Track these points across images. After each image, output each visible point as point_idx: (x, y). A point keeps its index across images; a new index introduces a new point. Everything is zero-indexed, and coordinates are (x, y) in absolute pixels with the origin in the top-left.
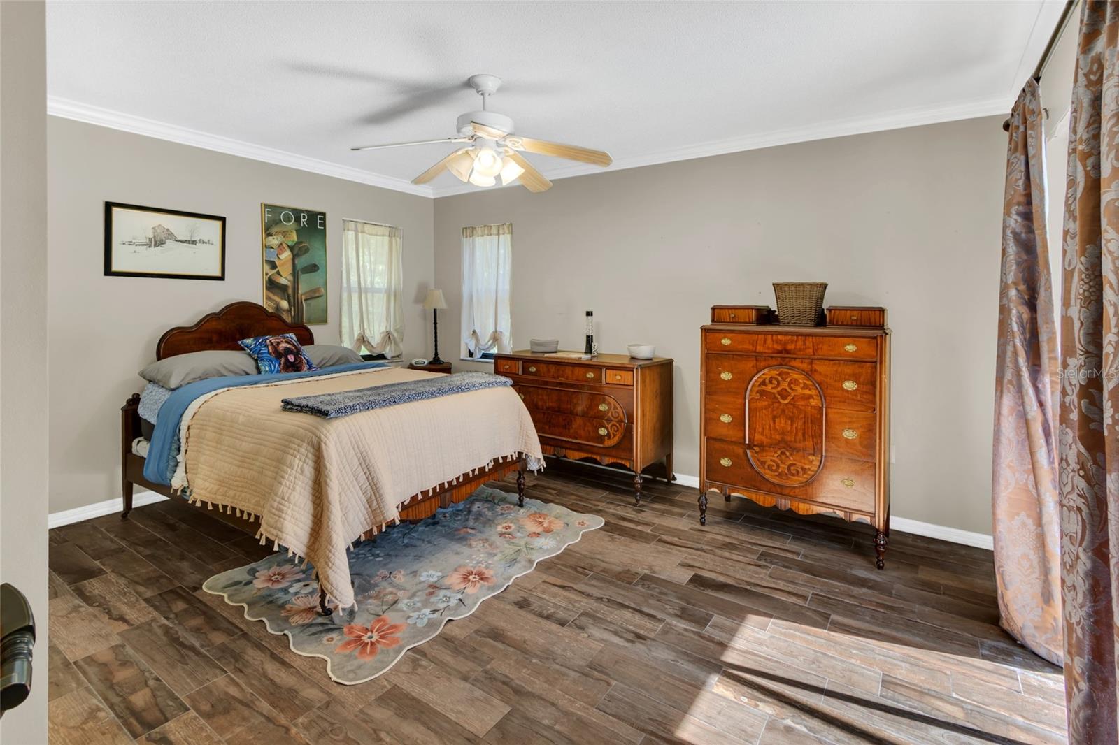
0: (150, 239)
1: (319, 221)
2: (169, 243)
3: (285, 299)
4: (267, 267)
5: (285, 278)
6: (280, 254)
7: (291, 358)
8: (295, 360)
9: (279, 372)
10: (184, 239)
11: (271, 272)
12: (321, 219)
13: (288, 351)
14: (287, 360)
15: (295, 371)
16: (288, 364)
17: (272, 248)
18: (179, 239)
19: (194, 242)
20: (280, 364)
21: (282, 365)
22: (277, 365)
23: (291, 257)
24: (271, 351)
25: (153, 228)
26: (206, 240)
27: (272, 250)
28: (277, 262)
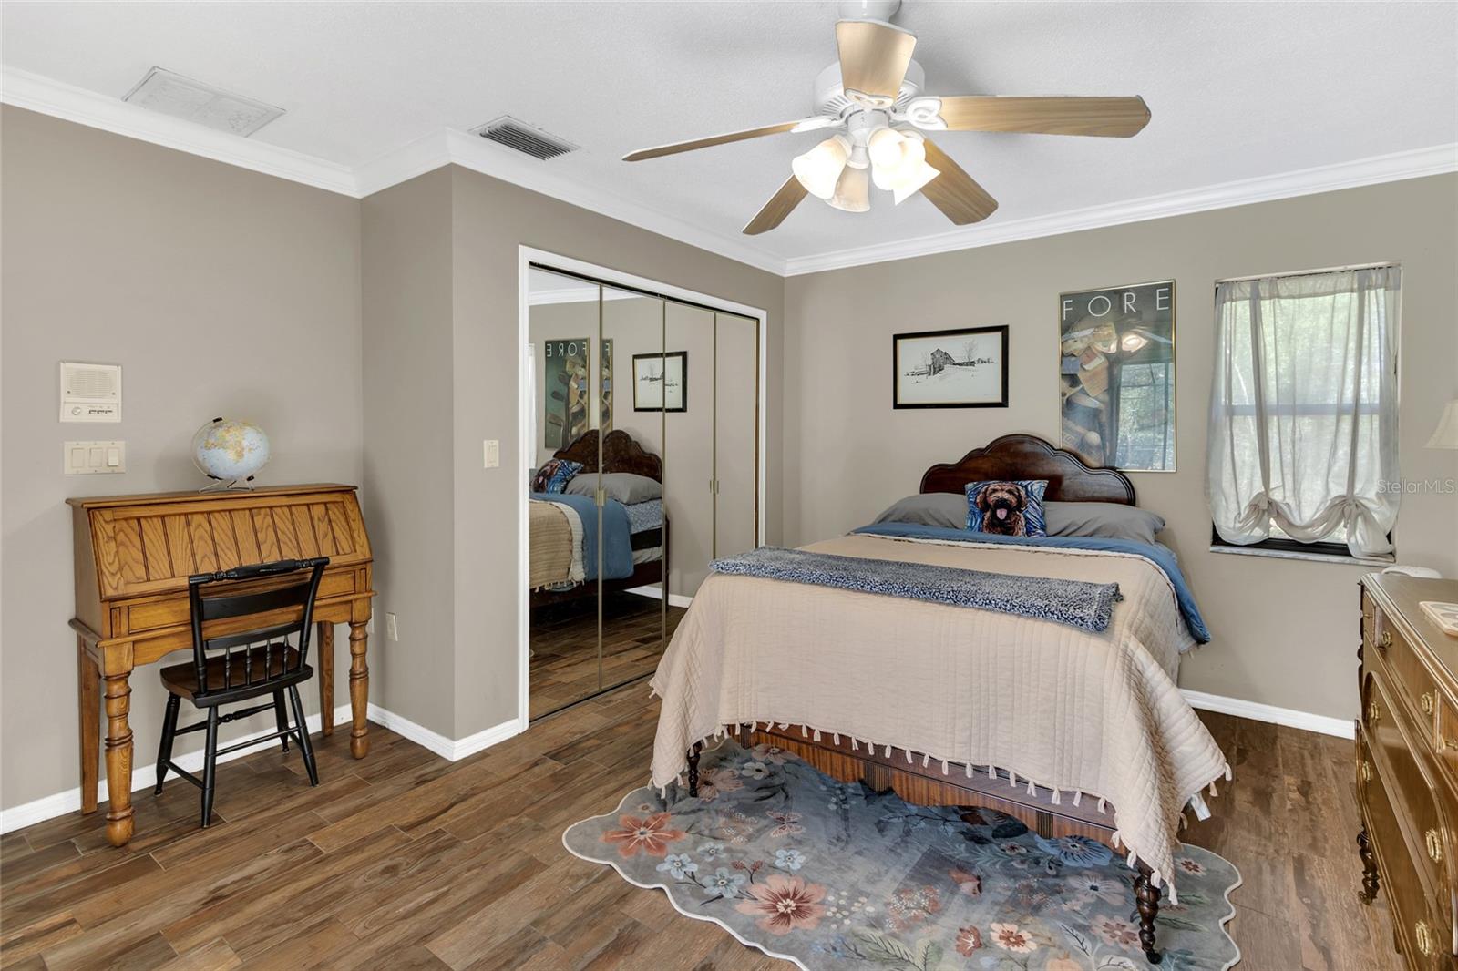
0: (930, 366)
1: (1158, 298)
2: (948, 368)
3: (1095, 430)
4: (1065, 385)
5: (1096, 398)
6: (1086, 363)
7: (1001, 514)
8: (1008, 517)
9: (980, 530)
10: (961, 362)
11: (1071, 392)
12: (1162, 294)
13: (1002, 504)
14: (994, 515)
15: (1004, 533)
16: (995, 521)
17: (1073, 355)
18: (957, 362)
19: (972, 364)
20: (983, 519)
21: (985, 522)
22: (979, 520)
23: (1107, 364)
24: (978, 501)
25: (932, 354)
26: (985, 359)
27: (1073, 359)
28: (1081, 376)
